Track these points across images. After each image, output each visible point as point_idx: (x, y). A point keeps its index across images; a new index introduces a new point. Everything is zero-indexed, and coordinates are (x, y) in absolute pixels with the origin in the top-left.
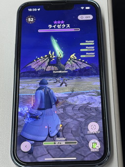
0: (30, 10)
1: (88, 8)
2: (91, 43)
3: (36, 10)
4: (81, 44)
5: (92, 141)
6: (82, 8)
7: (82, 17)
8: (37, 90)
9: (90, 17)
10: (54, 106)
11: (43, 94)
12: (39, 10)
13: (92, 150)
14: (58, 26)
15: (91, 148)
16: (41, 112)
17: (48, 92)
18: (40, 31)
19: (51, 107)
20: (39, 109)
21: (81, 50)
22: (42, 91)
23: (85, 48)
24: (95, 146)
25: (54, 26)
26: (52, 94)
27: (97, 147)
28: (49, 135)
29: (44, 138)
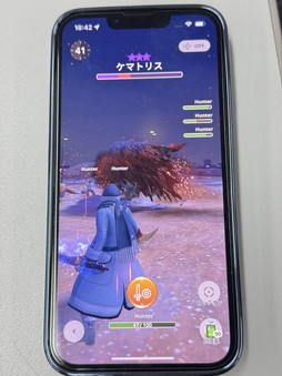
1: (199, 24)
2: (206, 105)
4: (186, 108)
5: (206, 322)
6: (188, 24)
7: (188, 46)
8: (99, 208)
9: (204, 46)
10: (134, 242)
11: (113, 215)
12: (97, 27)
13: (207, 341)
15: (204, 337)
16: (108, 256)
18: (99, 77)
21: (186, 121)
22: (110, 211)
23: (194, 118)
24: (212, 333)
27: (217, 334)
28: (125, 304)
29: (115, 311)
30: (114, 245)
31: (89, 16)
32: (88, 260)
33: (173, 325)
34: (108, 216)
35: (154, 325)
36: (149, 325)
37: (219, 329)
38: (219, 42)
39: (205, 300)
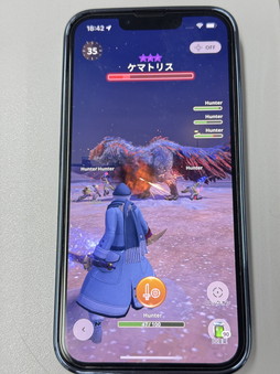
0: (91, 28)
1: (210, 25)
2: (216, 106)
4: (196, 109)
5: (215, 322)
6: (200, 25)
7: (198, 48)
8: (109, 207)
9: (214, 47)
10: (142, 243)
11: (122, 215)
12: (109, 28)
13: (216, 342)
15: (213, 337)
17: (130, 212)
18: (111, 77)
19: (138, 245)
20: (114, 248)
22: (119, 210)
23: (204, 119)
24: (221, 334)
26: (139, 216)
27: (225, 334)
28: (132, 303)
29: (122, 311)
30: (121, 244)
31: (101, 17)
32: (97, 258)
33: (182, 325)
34: (117, 215)
35: (163, 324)
36: (157, 325)
37: (228, 330)
38: (229, 44)
39: (214, 300)
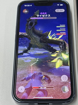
0: (26, 6)
1: (61, 5)
3: (29, 6)
4: (57, 27)
6: (58, 5)
7: (58, 11)
12: (31, 5)
14: (43, 15)
18: (31, 18)
21: (57, 30)
23: (60, 29)
25: (41, 16)
33: (53, 88)
35: (47, 88)
37: (67, 89)
38: (67, 9)
